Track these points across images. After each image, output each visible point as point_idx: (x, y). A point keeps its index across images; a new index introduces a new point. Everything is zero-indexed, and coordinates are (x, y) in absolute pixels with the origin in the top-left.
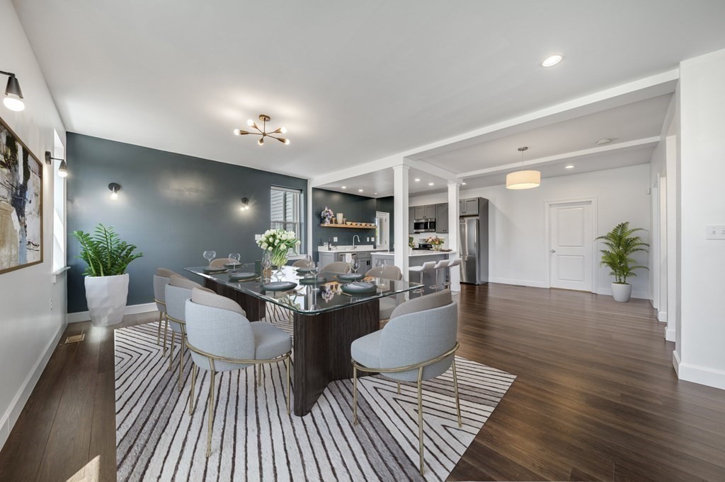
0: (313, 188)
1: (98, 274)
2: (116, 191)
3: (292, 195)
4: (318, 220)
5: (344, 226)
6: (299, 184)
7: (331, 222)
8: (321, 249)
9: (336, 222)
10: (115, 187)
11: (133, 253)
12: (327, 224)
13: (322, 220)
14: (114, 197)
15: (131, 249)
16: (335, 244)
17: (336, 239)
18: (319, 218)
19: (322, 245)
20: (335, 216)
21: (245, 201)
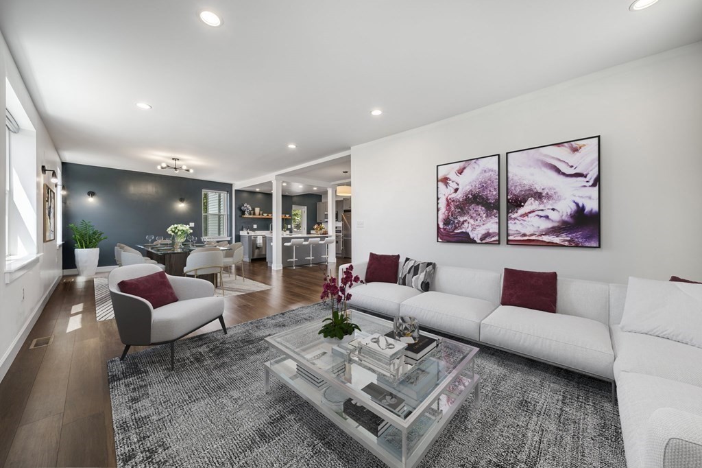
0: (236, 190)
1: (82, 248)
2: (92, 196)
3: (224, 195)
4: (239, 213)
5: (261, 216)
6: (226, 187)
7: (250, 214)
8: (242, 233)
9: (254, 214)
10: (91, 194)
11: (102, 237)
12: (247, 215)
13: (243, 213)
14: (91, 200)
15: (101, 234)
16: (254, 230)
17: (255, 226)
18: (241, 212)
19: (242, 230)
20: (254, 210)
21: (182, 200)
